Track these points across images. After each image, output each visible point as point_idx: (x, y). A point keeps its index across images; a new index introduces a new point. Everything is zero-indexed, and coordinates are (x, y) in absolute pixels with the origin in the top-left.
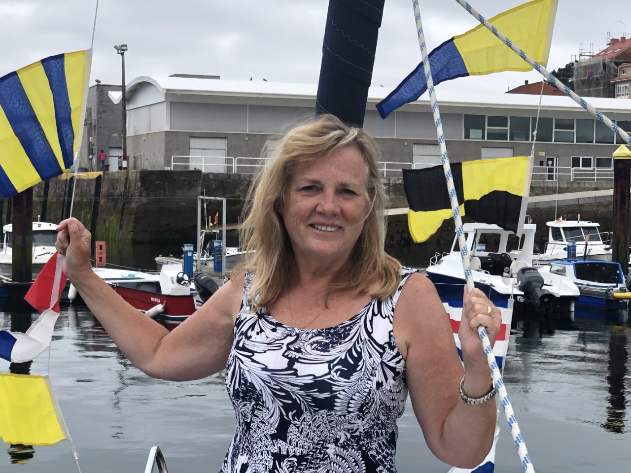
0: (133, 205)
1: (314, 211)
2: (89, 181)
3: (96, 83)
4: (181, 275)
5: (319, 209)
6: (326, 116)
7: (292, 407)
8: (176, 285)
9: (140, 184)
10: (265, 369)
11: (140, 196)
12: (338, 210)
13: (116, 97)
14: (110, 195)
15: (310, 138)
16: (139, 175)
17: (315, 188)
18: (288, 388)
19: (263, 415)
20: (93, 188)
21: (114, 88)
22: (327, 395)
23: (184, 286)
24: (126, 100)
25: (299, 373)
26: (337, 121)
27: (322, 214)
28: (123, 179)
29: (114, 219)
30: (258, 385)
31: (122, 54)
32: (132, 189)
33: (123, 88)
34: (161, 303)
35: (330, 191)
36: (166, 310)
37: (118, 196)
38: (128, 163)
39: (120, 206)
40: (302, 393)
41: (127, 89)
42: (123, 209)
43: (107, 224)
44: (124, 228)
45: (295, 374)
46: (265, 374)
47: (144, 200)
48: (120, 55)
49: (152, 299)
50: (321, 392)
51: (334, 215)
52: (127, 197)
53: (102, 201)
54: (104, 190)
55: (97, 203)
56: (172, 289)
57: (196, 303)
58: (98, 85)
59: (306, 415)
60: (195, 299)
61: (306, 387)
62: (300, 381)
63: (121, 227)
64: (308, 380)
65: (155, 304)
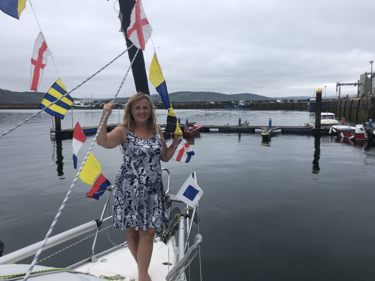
0: (369, 107)
1: (139, 113)
2: (357, 101)
3: (365, 73)
4: (362, 128)
5: (140, 112)
6: (140, 92)
7: (152, 155)
8: (360, 130)
9: (371, 101)
10: (146, 149)
11: (371, 104)
12: (144, 112)
13: (369, 76)
14: (362, 105)
15: (136, 97)
16: (371, 99)
17: (138, 108)
18: (152, 152)
19: (146, 158)
20: (358, 103)
21: (369, 74)
22: (159, 151)
23: (363, 131)
24: (372, 77)
25: (154, 148)
26: (142, 93)
27: (141, 113)
28: (366, 100)
29: (363, 112)
30: (146, 152)
31: (372, 64)
32: (369, 103)
33: (371, 73)
34: (354, 135)
35: (142, 108)
36: (355, 137)
37: (365, 105)
38: (372, 95)
39: (365, 107)
40: (155, 152)
41: (373, 74)
42: (366, 108)
43: (361, 113)
44: (366, 114)
45: (153, 148)
46: (147, 150)
47: (372, 106)
48: (371, 64)
49: (351, 134)
50: (158, 151)
51: (144, 113)
52: (367, 105)
53: (360, 106)
54: (361, 103)
55: (359, 107)
56: (359, 132)
57: (365, 136)
58: (366, 73)
59: (155, 156)
60: (365, 135)
61: (155, 151)
62: (154, 150)
63: (365, 113)
64: (156, 149)
65: (352, 135)
